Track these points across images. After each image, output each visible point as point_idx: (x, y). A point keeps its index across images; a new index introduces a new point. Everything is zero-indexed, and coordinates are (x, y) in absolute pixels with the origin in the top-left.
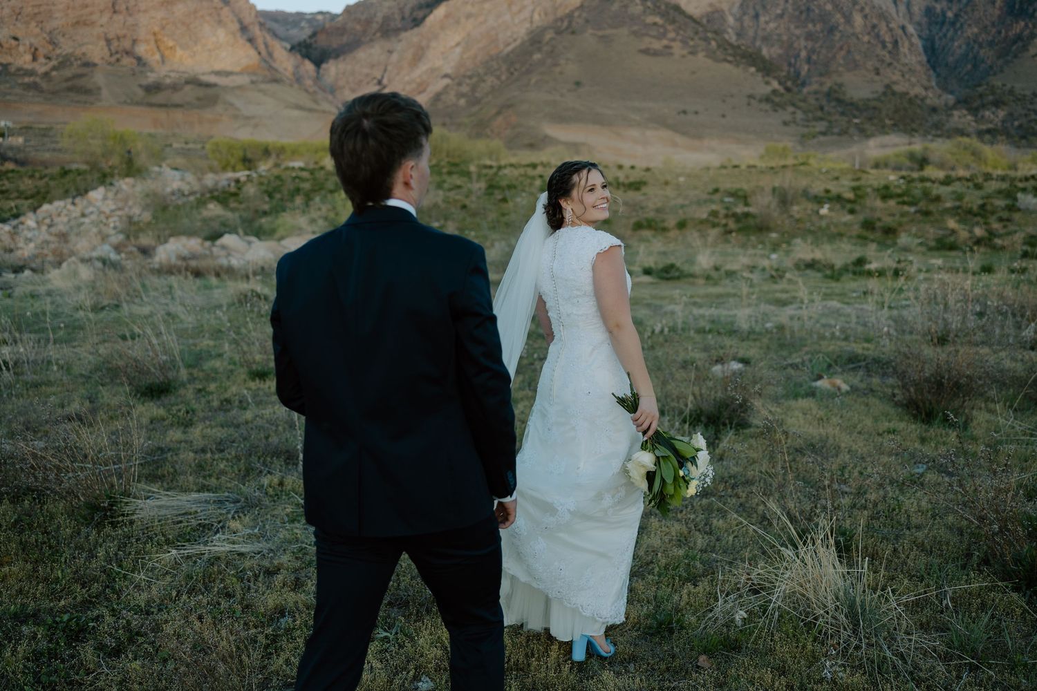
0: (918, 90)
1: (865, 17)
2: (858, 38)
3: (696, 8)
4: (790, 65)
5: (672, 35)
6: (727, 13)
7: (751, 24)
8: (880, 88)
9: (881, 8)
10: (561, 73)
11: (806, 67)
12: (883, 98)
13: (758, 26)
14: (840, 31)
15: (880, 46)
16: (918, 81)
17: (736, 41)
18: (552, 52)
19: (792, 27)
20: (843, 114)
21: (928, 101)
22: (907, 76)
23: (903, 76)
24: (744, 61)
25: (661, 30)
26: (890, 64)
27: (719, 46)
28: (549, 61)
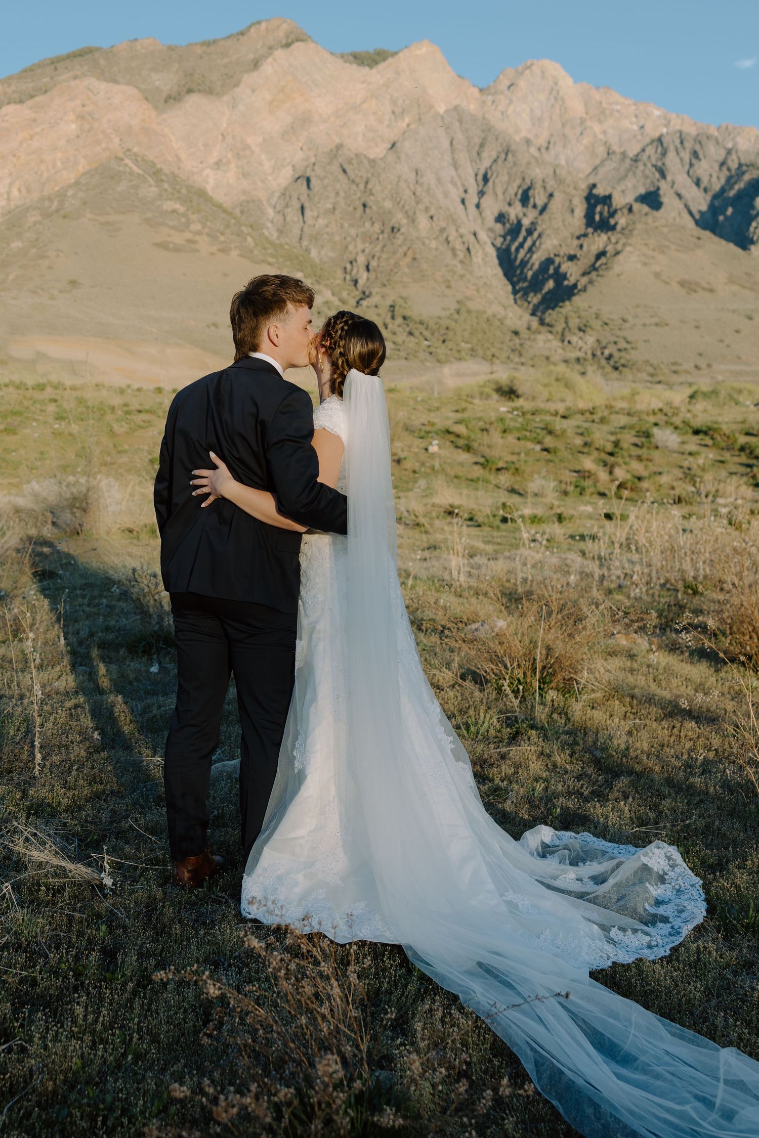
0: (494, 309)
1: (432, 218)
2: (424, 244)
3: (225, 195)
4: (345, 268)
5: (196, 227)
6: (265, 203)
7: (296, 219)
8: (454, 306)
9: (449, 210)
10: (50, 268)
11: (365, 275)
12: (456, 316)
13: (304, 222)
14: (403, 234)
15: (450, 253)
16: (496, 298)
17: (278, 238)
18: (37, 240)
19: (346, 225)
20: (410, 333)
21: (508, 322)
22: (483, 292)
23: (478, 291)
24: (288, 263)
25: (183, 220)
26: (462, 276)
27: (256, 244)
28: (34, 250)
